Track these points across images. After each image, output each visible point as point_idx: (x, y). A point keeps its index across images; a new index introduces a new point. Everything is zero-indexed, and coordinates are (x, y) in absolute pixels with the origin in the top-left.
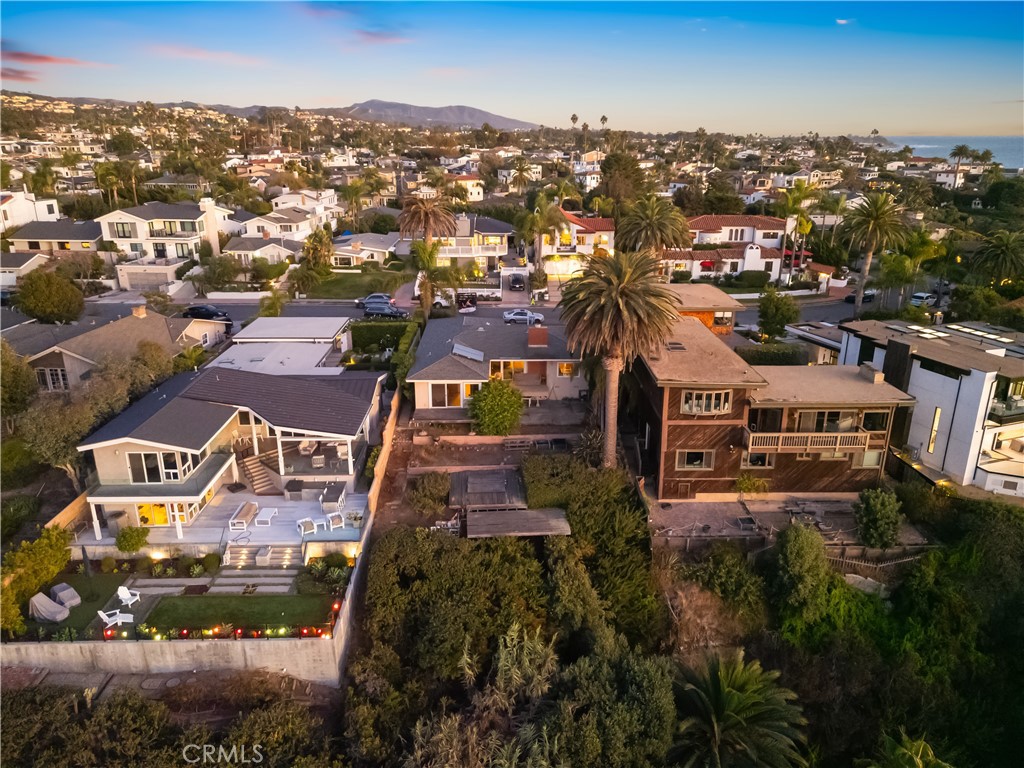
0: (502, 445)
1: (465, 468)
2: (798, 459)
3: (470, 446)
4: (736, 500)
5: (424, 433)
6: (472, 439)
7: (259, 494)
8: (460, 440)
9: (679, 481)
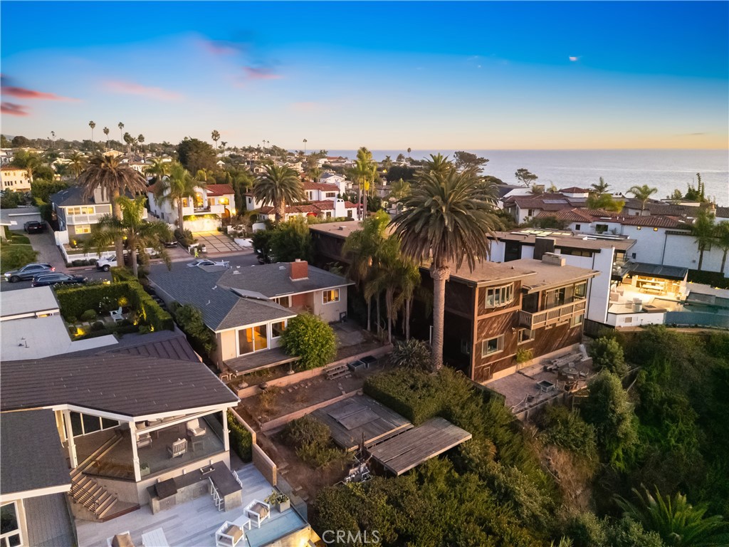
0: (324, 376)
1: (315, 407)
2: (546, 328)
3: (295, 384)
4: (514, 372)
5: (245, 385)
6: (293, 378)
7: (106, 519)
8: (283, 381)
9: (484, 367)
